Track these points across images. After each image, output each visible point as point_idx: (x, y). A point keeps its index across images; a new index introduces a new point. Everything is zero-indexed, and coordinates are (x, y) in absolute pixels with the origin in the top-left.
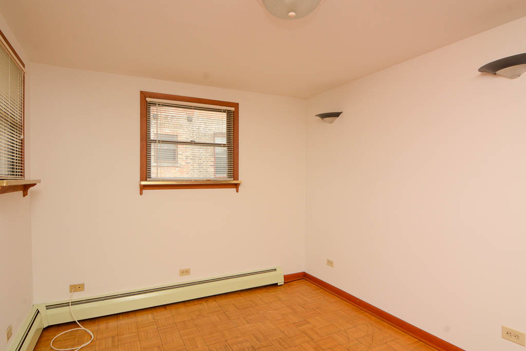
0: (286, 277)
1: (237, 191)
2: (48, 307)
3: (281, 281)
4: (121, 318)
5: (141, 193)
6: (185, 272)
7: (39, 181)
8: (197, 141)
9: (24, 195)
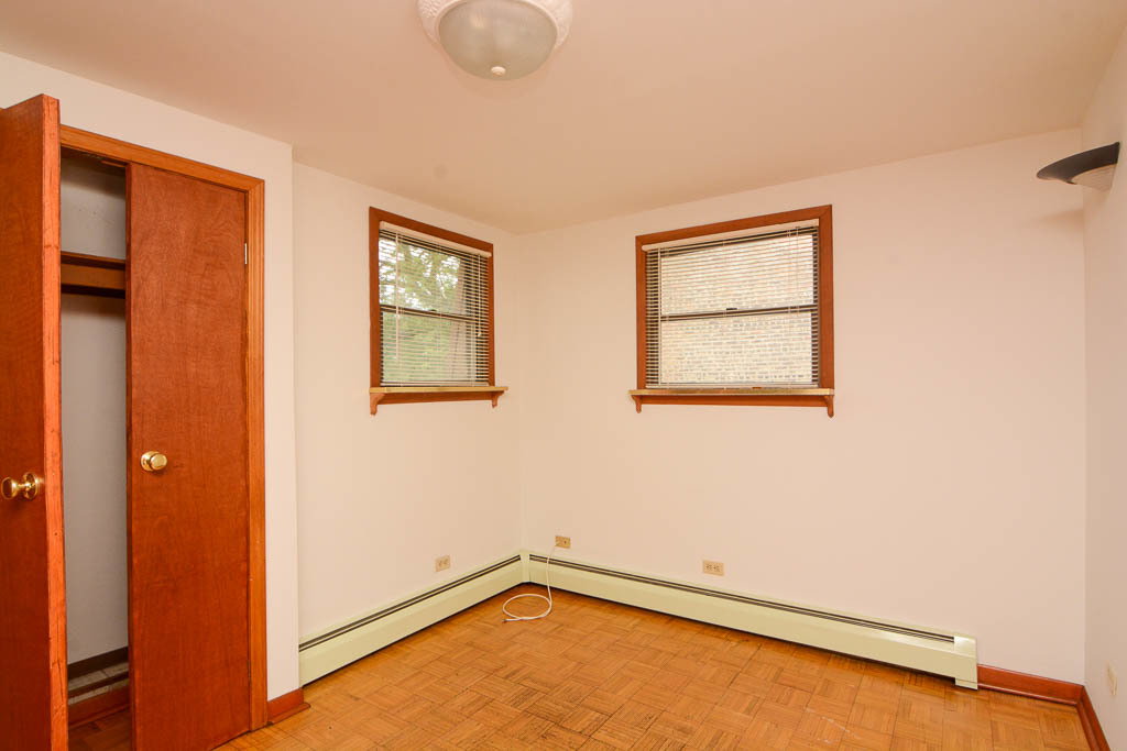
0: (984, 674)
1: (831, 414)
2: (532, 557)
3: (967, 678)
4: (604, 608)
5: (639, 410)
6: (713, 568)
7: (507, 388)
8: (739, 308)
9: (494, 406)
